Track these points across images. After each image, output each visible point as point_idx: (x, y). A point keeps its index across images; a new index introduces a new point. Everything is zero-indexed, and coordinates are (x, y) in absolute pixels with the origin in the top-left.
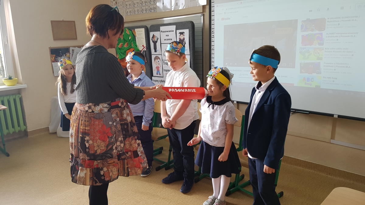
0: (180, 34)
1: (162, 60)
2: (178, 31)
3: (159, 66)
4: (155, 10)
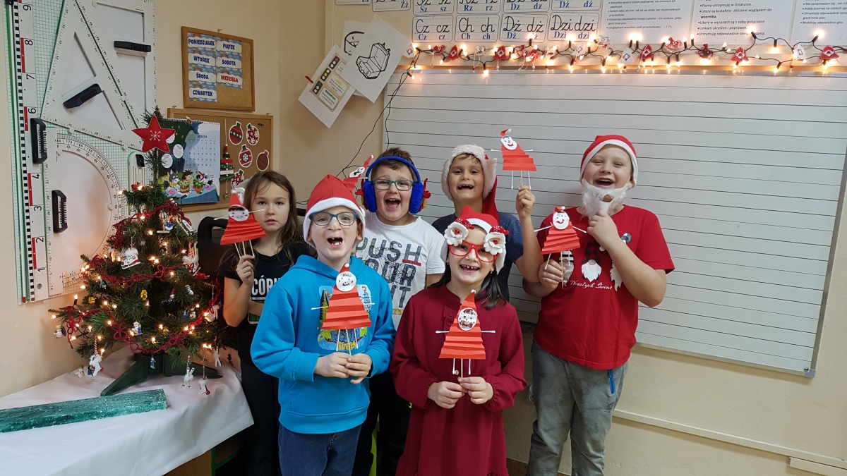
4: (586, 32)
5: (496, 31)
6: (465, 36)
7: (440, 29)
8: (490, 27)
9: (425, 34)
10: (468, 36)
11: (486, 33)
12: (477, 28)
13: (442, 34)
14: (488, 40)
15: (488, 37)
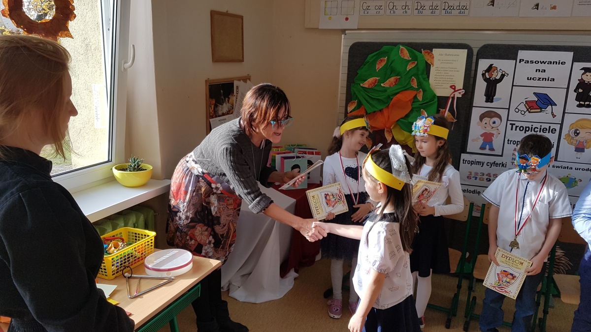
0: (583, 71)
1: (508, 120)
2: (579, 66)
3: (494, 132)
4: (463, 11)
5: (411, 9)
6: (392, 12)
7: (377, 8)
8: (407, 7)
9: (368, 11)
10: (394, 12)
11: (404, 10)
12: (399, 8)
13: (378, 10)
14: (406, 14)
15: (406, 12)
